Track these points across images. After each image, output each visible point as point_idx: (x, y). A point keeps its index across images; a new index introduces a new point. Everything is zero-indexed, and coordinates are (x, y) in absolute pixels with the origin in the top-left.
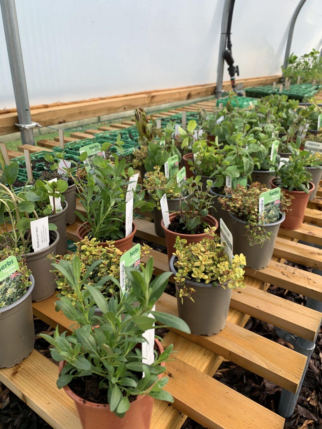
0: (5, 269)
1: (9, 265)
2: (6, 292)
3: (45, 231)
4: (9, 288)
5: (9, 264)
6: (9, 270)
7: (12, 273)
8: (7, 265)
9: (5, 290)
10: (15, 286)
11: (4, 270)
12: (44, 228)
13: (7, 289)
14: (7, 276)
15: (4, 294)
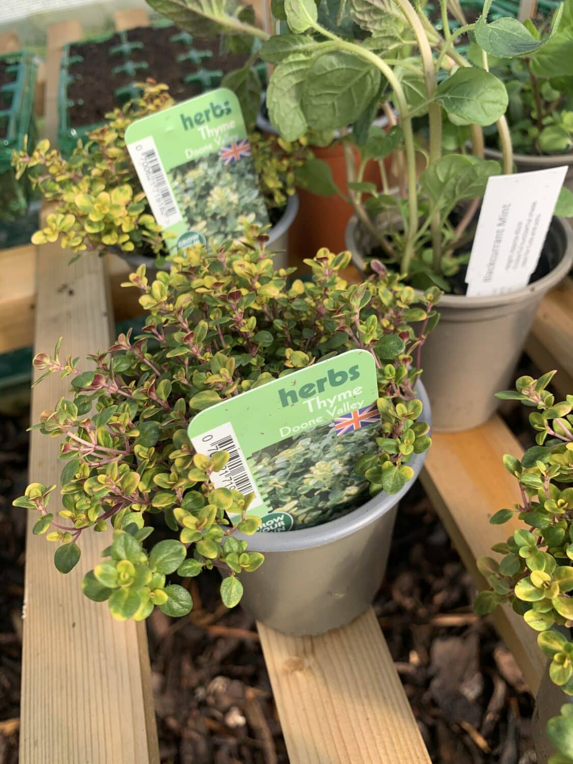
0: (317, 398)
1: (334, 383)
2: (307, 471)
3: (532, 225)
4: (318, 459)
5: (339, 379)
6: (332, 402)
7: (341, 412)
8: (327, 385)
9: (301, 466)
10: (346, 457)
11: (309, 401)
12: (536, 213)
13: (313, 464)
14: (319, 421)
15: (295, 475)
